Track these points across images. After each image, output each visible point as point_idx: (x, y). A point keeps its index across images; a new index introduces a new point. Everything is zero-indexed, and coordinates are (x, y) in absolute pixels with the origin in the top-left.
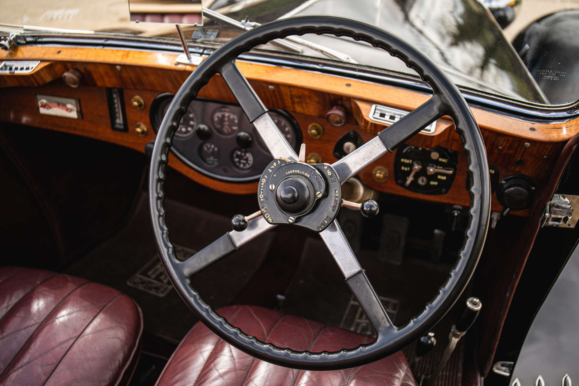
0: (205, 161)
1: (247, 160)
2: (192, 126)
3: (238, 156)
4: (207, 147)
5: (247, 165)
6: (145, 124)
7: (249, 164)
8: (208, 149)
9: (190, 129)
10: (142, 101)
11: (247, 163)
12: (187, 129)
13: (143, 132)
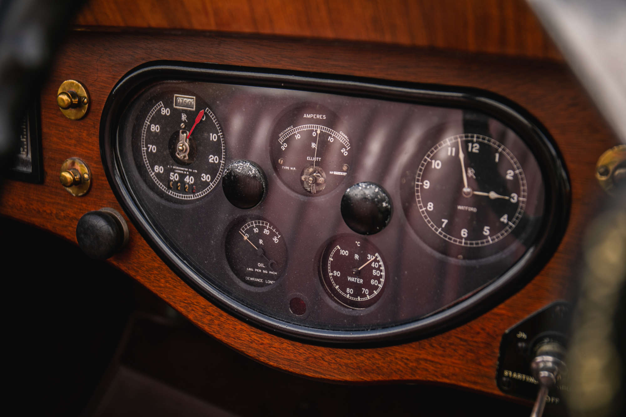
0: (241, 275)
1: (367, 274)
2: (213, 170)
3: (339, 263)
4: (250, 231)
5: (366, 291)
6: (87, 160)
7: (372, 288)
8: (254, 238)
9: (206, 178)
10: (82, 92)
11: (367, 284)
12: (197, 177)
13: (78, 183)
